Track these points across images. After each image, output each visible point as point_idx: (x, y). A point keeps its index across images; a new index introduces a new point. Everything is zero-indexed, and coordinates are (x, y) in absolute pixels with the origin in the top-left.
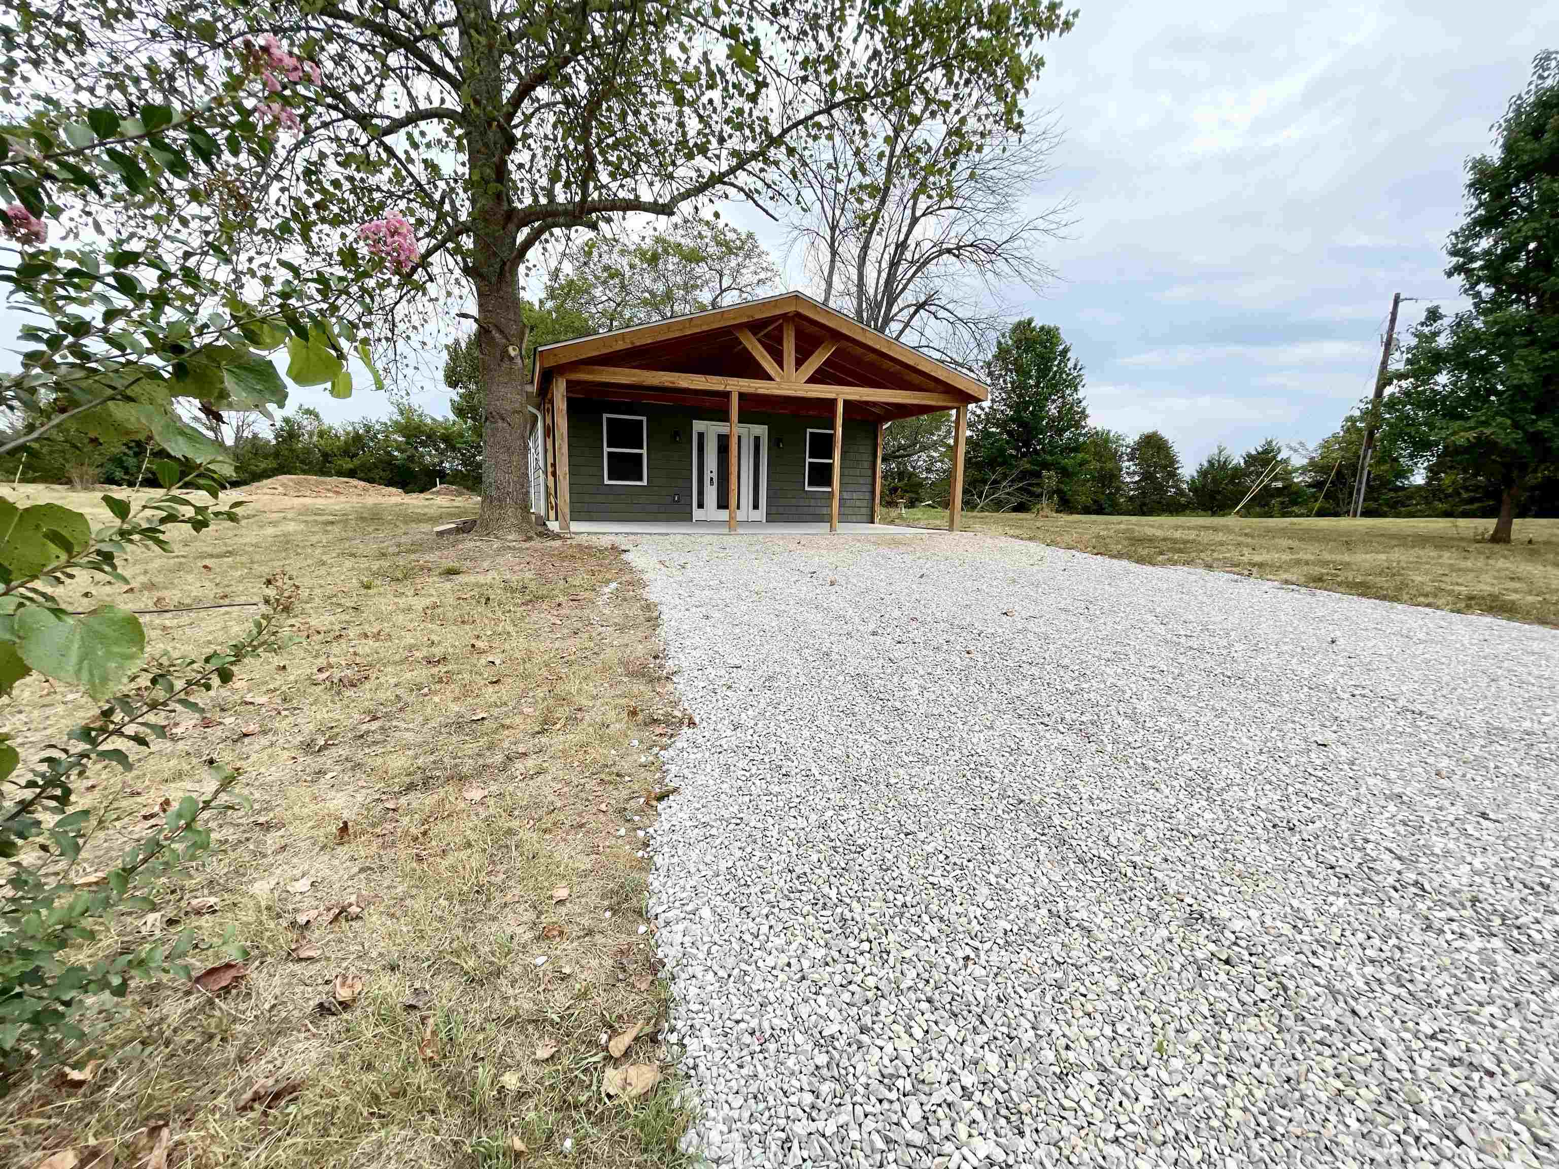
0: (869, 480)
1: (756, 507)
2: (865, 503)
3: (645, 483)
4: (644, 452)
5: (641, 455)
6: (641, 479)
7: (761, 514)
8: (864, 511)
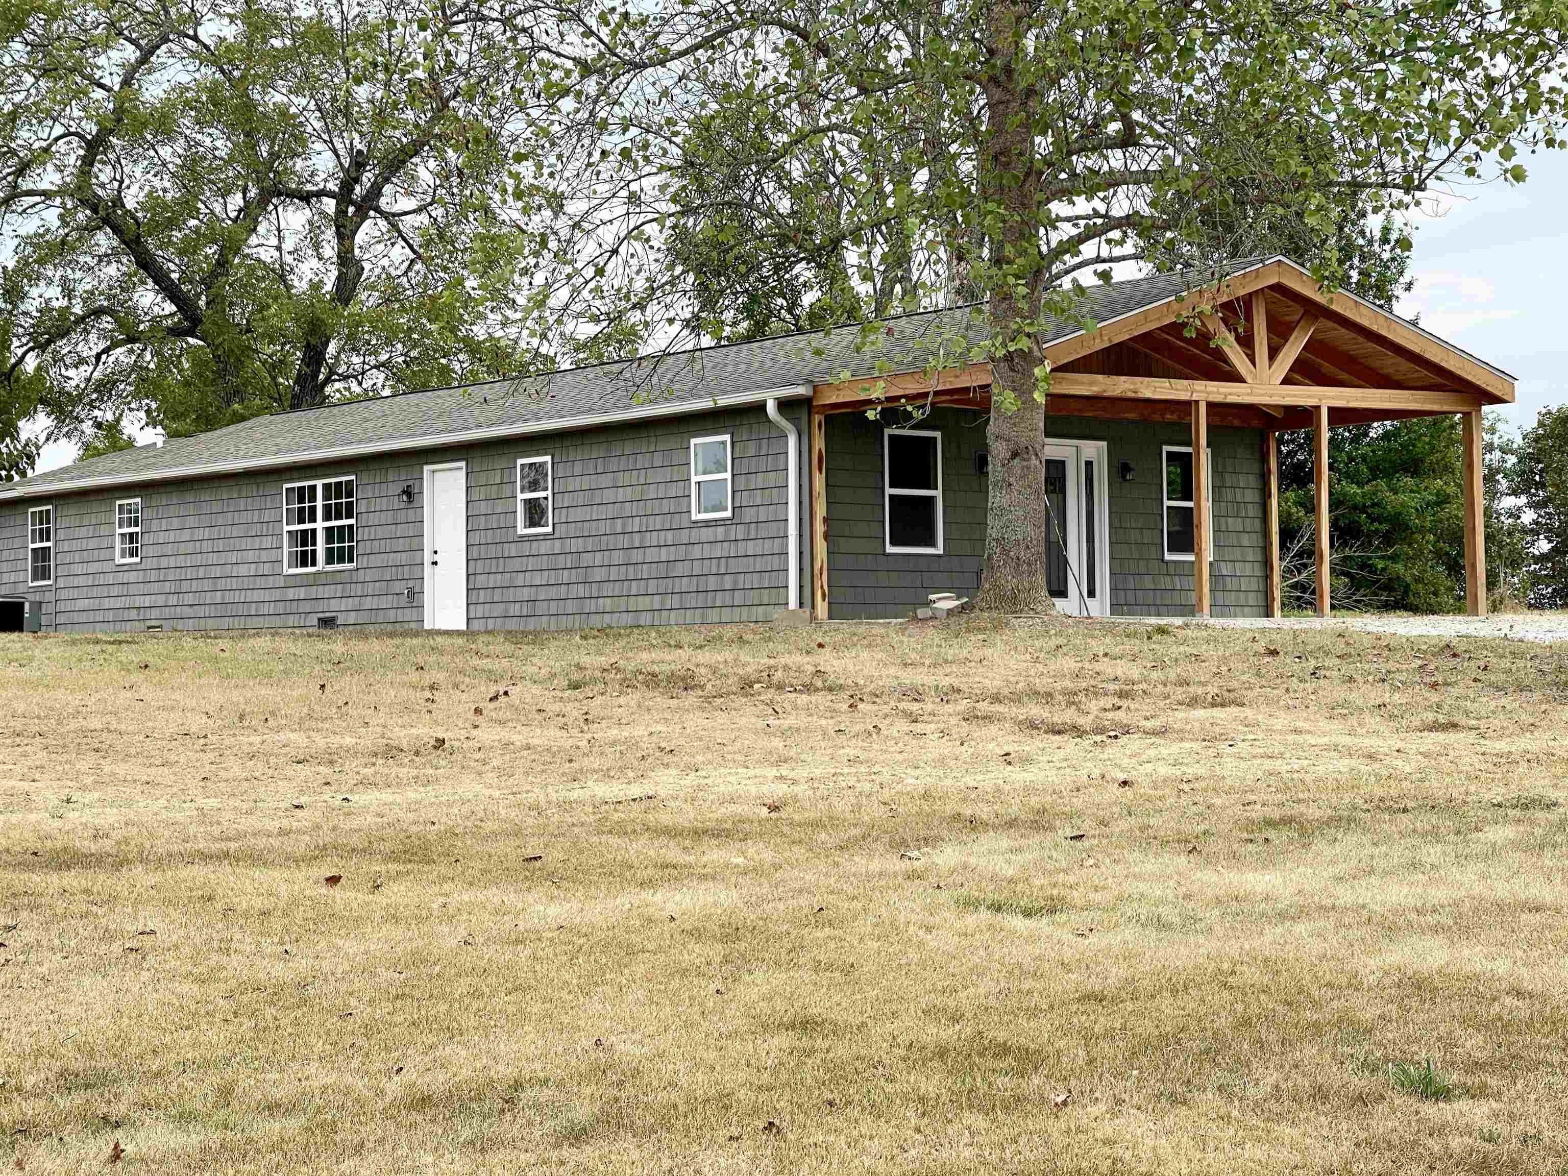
0: (1257, 540)
1: (1091, 593)
2: (1254, 585)
3: (940, 551)
4: (938, 493)
5: (931, 500)
6: (933, 544)
7: (1100, 607)
8: (1252, 599)
